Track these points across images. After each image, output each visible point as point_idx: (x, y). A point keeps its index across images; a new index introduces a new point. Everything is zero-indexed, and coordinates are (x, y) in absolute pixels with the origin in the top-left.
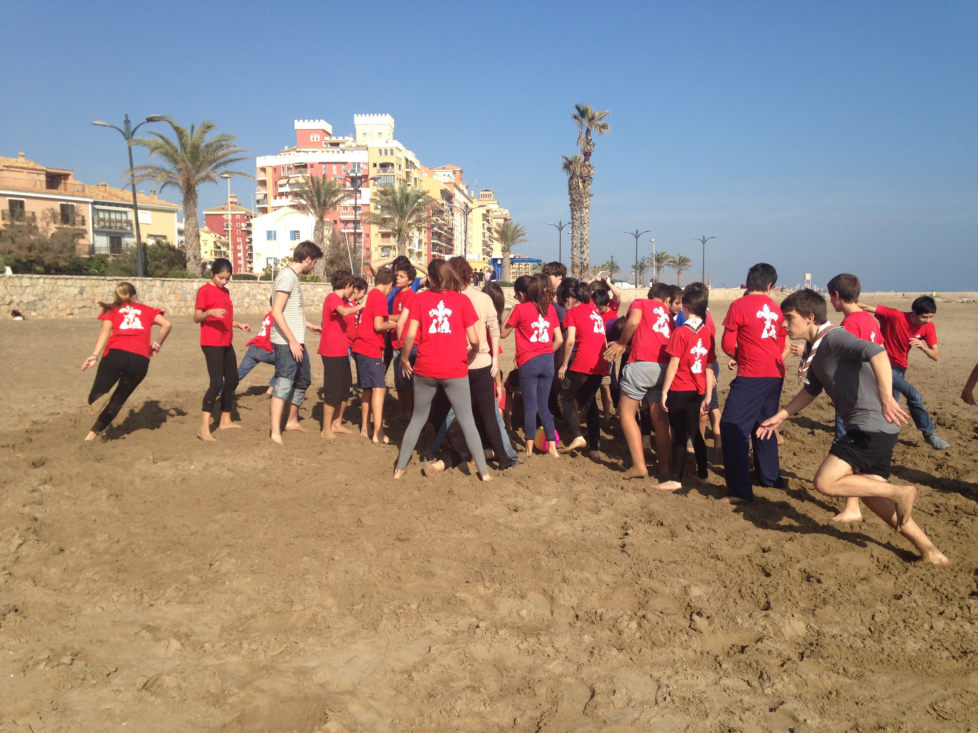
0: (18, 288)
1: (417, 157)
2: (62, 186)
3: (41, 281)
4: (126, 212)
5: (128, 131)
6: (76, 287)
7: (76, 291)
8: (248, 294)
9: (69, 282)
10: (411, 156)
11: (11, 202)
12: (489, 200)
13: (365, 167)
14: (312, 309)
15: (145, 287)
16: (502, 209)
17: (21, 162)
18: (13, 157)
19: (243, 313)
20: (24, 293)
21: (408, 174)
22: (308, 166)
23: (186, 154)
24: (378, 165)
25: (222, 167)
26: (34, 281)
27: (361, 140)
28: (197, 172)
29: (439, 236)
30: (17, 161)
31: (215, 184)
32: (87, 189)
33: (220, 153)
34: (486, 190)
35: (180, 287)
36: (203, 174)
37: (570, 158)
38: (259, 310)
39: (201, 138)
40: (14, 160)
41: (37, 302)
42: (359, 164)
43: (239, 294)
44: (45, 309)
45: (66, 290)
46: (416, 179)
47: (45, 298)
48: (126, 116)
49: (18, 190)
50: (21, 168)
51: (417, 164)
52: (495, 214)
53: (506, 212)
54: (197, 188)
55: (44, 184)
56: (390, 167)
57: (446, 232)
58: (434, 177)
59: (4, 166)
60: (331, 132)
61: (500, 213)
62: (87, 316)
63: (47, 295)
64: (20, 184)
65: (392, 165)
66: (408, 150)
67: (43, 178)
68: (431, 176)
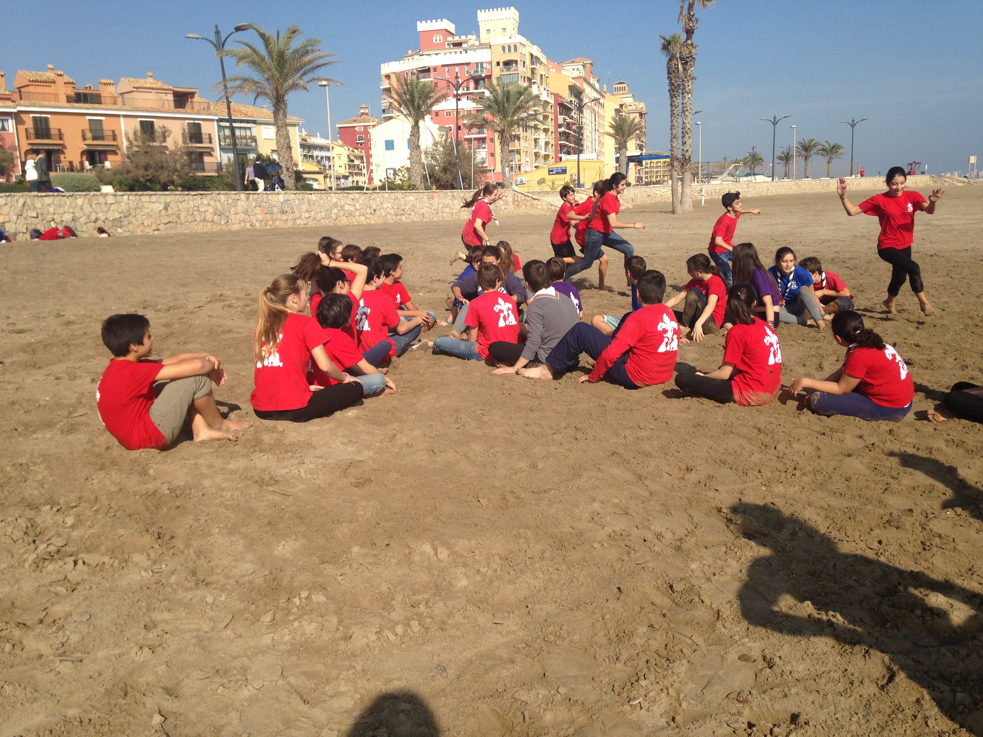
0: (103, 206)
1: (543, 52)
2: (188, 105)
3: (126, 198)
4: (250, 128)
5: (219, 43)
6: (160, 203)
7: (161, 207)
8: (336, 205)
9: (154, 198)
10: (536, 51)
11: (142, 123)
12: (623, 94)
13: (489, 67)
14: (404, 219)
15: (230, 201)
16: (637, 103)
17: (149, 82)
18: (141, 77)
19: (331, 224)
20: (109, 210)
21: (533, 71)
22: (432, 70)
23: (273, 62)
24: (501, 64)
25: (310, 74)
26: (119, 198)
27: (484, 38)
28: (285, 81)
29: (566, 136)
30: (146, 82)
31: (304, 92)
32: (212, 107)
33: (306, 59)
34: (620, 83)
35: (265, 200)
36: (290, 82)
37: (668, 38)
38: (348, 221)
39: (287, 44)
40: (143, 80)
41: (122, 219)
42: (482, 64)
43: (327, 205)
44: (131, 225)
45: (151, 206)
46: (541, 75)
47: (130, 214)
48: (216, 26)
49: (148, 111)
50: (150, 88)
51: (543, 59)
52: (630, 108)
53: (642, 105)
54: (286, 98)
55: (172, 104)
56: (514, 65)
57: (574, 131)
58: (563, 72)
59: (134, 87)
60: (454, 32)
61: (634, 107)
62: (173, 231)
63: (132, 211)
64: (150, 105)
65: (516, 62)
66: (533, 44)
67: (171, 97)
68: (558, 71)
